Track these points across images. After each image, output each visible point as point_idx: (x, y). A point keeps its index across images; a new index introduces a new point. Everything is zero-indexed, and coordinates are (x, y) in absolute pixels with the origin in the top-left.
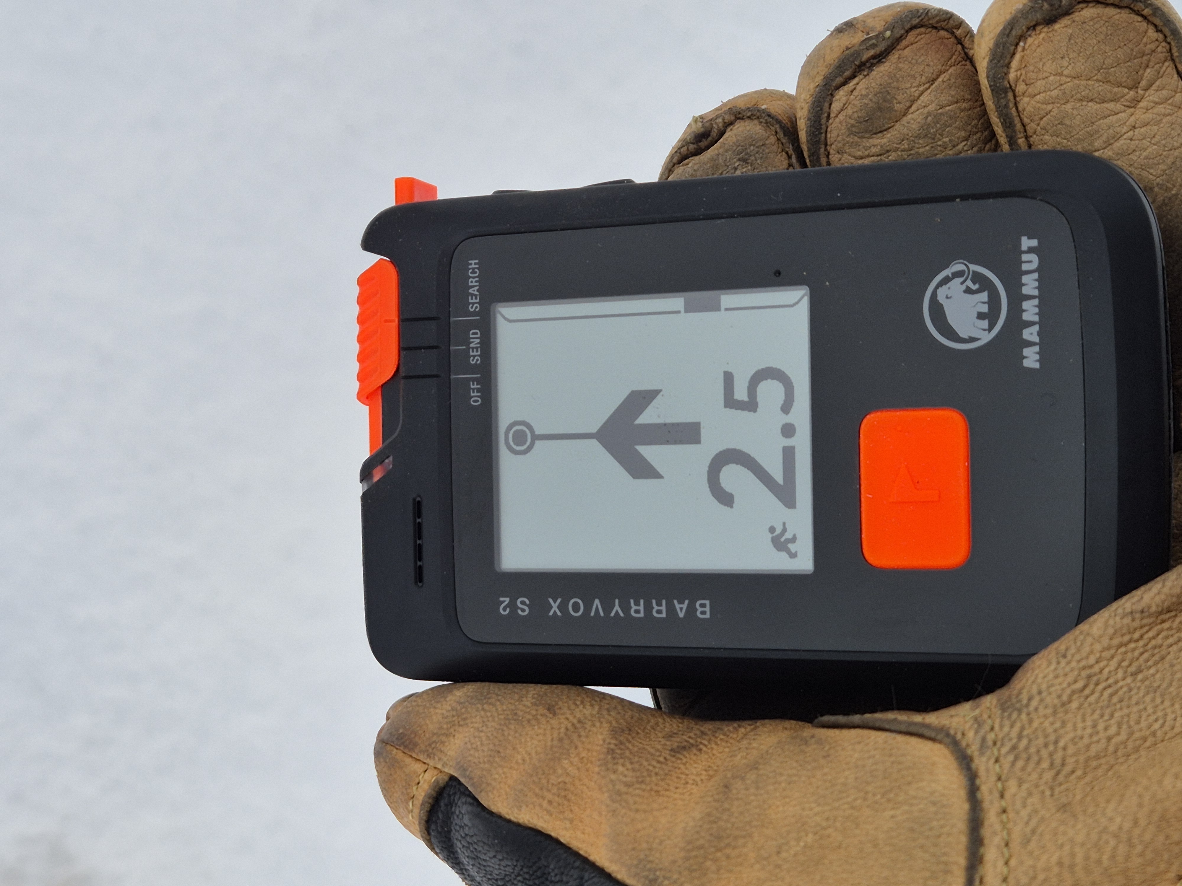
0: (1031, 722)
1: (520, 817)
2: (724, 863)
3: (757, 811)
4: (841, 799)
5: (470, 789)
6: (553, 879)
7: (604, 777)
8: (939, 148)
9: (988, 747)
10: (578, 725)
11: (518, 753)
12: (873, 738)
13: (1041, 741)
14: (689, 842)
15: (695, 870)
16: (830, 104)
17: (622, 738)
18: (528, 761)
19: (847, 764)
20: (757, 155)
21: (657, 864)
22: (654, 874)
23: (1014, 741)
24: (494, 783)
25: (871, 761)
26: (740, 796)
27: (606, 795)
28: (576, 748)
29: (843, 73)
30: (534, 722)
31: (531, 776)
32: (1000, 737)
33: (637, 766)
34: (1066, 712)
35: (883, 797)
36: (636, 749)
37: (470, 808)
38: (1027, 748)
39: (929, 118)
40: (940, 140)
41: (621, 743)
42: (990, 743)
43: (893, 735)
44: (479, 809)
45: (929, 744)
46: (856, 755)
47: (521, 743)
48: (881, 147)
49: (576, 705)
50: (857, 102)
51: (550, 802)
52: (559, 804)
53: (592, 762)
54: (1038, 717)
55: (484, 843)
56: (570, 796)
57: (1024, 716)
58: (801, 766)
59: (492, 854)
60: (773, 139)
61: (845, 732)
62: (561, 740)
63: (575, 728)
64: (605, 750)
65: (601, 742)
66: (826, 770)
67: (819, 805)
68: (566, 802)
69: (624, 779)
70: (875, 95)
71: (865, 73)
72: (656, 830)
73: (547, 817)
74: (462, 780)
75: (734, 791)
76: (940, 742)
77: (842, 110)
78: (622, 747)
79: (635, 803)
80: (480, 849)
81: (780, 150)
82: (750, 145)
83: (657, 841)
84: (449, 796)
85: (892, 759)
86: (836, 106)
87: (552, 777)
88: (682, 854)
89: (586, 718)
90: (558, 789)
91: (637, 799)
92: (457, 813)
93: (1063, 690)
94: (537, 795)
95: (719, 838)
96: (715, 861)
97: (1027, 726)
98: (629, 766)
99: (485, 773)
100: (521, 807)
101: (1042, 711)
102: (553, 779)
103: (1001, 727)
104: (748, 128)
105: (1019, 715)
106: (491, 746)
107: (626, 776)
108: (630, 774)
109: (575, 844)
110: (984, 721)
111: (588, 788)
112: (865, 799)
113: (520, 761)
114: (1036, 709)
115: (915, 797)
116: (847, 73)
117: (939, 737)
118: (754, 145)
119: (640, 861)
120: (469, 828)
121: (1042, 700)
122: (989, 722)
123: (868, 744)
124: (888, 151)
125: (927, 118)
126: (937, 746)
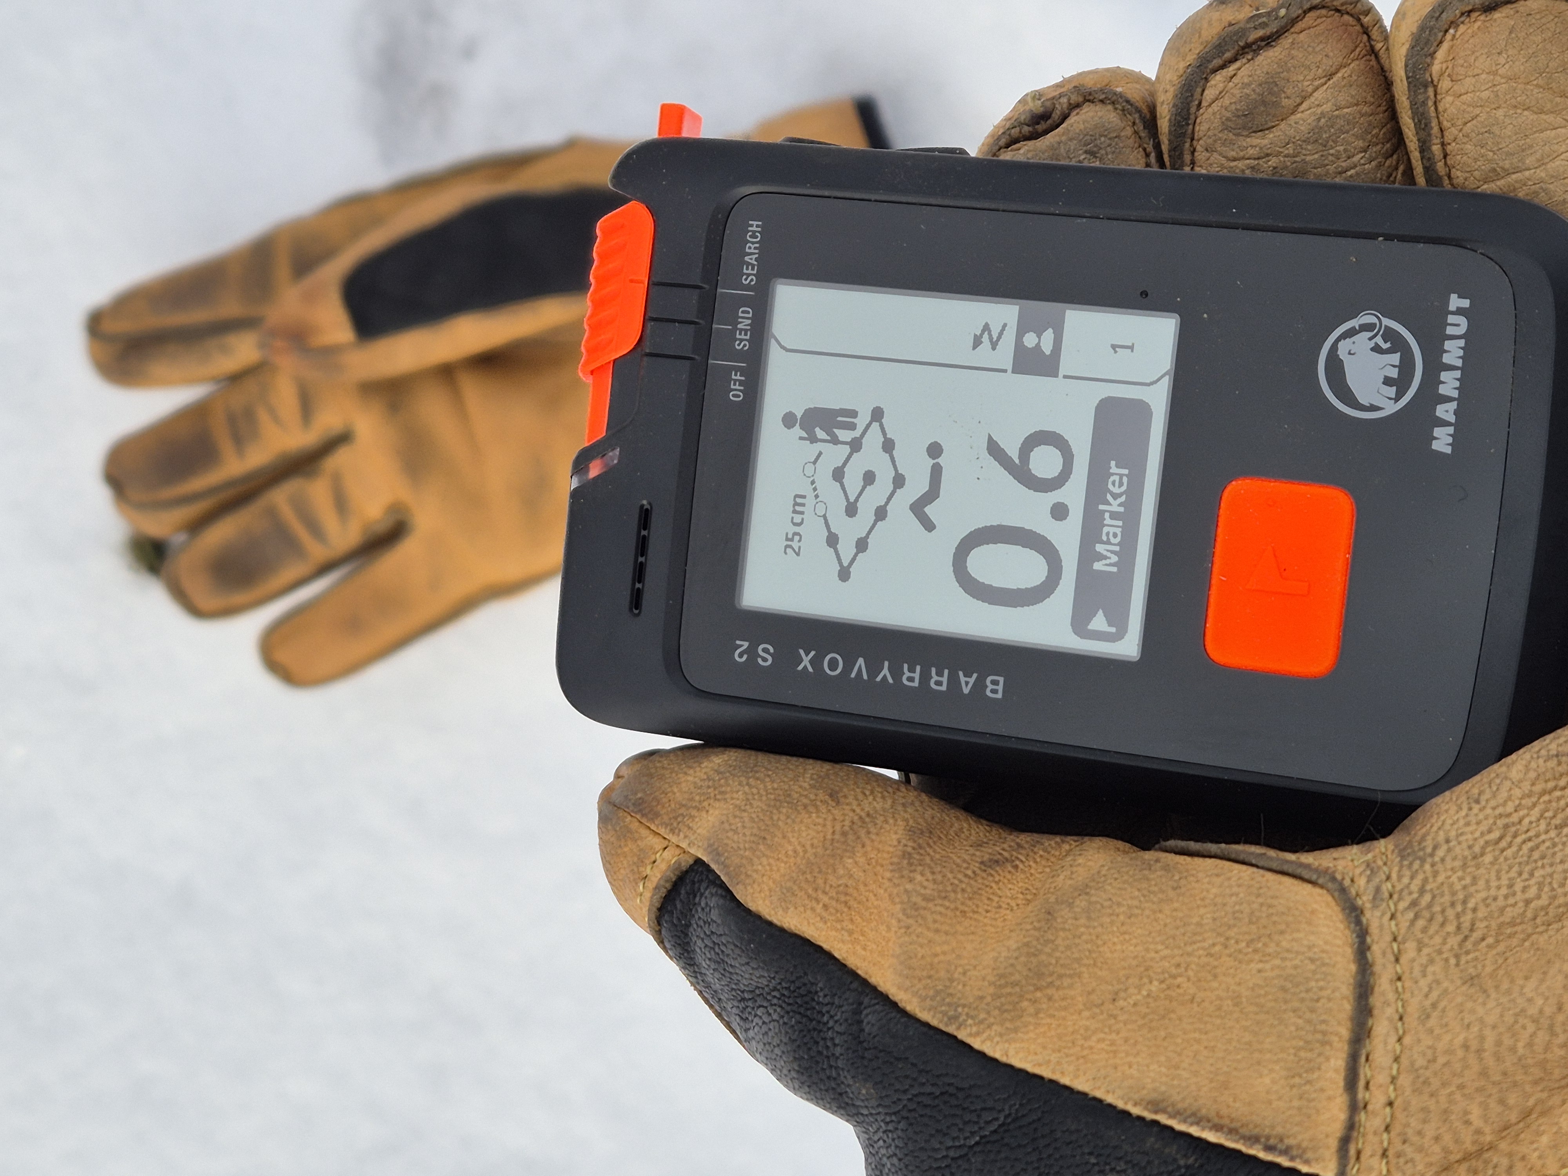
0: (1435, 874)
1: (785, 920)
2: (1044, 1006)
3: (1089, 946)
4: (1195, 943)
5: (723, 878)
6: (821, 999)
7: (896, 885)
8: (1330, 158)
9: (1382, 900)
10: (867, 820)
11: (789, 842)
12: (1235, 872)
13: (1447, 898)
14: (1001, 976)
15: (1006, 1011)
16: (1203, 91)
17: (921, 841)
18: (801, 854)
19: (1203, 899)
20: (1109, 149)
21: (959, 999)
22: (956, 1010)
23: (1415, 895)
24: (755, 875)
25: (1234, 898)
26: (1067, 927)
27: (899, 906)
28: (863, 846)
29: (1223, 54)
30: (811, 809)
31: (804, 873)
32: (1398, 888)
33: (939, 877)
34: (1478, 866)
35: (1248, 946)
36: (938, 856)
37: (721, 902)
38: (1429, 906)
39: (1323, 120)
40: (1332, 148)
41: (920, 847)
42: (1386, 895)
43: (1261, 872)
44: (733, 905)
45: (1309, 887)
46: (1214, 891)
47: (793, 831)
48: (1261, 148)
49: (865, 794)
50: (1236, 91)
51: (825, 907)
52: (837, 911)
53: (882, 866)
54: (1445, 870)
55: (736, 946)
56: (852, 903)
57: (1427, 867)
58: (1144, 896)
59: (744, 960)
60: (1129, 131)
61: (1198, 861)
62: (844, 834)
63: (864, 822)
64: (900, 853)
65: (895, 843)
66: (1176, 905)
67: (1167, 947)
68: (846, 910)
69: (923, 891)
70: (1260, 85)
71: (1250, 57)
72: (959, 957)
73: (821, 925)
74: (713, 866)
75: (1059, 920)
76: (1322, 887)
77: (1217, 99)
78: (922, 851)
79: (935, 921)
80: (730, 952)
81: (1136, 145)
82: (1101, 136)
83: (960, 970)
84: (693, 883)
85: (1261, 900)
86: (1210, 93)
87: (831, 877)
88: (992, 990)
89: (876, 811)
90: (837, 893)
91: (938, 917)
92: (703, 904)
93: (1476, 839)
94: (809, 896)
95: (1040, 975)
96: (1034, 1002)
97: (1431, 880)
98: (931, 877)
99: (744, 861)
100: (788, 908)
101: (1449, 864)
102: (832, 879)
103: (1400, 877)
104: (1100, 114)
105: (1422, 866)
106: (755, 831)
107: (925, 888)
108: (930, 885)
109: (852, 962)
110: (1379, 868)
111: (875, 895)
112: (1226, 947)
113: (790, 853)
114: (1443, 860)
115: (1288, 951)
116: (1228, 55)
117: (1320, 881)
118: (1105, 136)
119: (938, 993)
120: (718, 925)
121: (1449, 850)
122: (1385, 869)
123: (1229, 879)
124: (1268, 155)
125: (1319, 119)
126: (1318, 890)
